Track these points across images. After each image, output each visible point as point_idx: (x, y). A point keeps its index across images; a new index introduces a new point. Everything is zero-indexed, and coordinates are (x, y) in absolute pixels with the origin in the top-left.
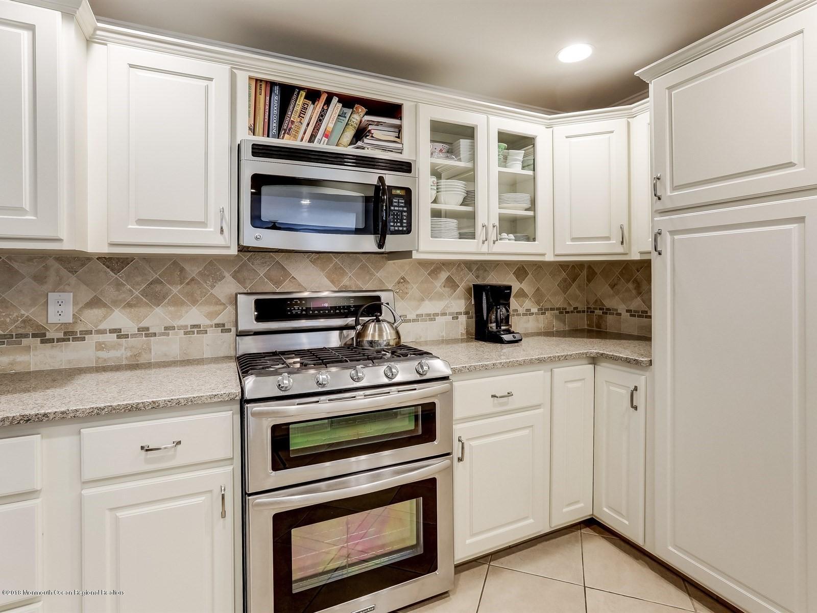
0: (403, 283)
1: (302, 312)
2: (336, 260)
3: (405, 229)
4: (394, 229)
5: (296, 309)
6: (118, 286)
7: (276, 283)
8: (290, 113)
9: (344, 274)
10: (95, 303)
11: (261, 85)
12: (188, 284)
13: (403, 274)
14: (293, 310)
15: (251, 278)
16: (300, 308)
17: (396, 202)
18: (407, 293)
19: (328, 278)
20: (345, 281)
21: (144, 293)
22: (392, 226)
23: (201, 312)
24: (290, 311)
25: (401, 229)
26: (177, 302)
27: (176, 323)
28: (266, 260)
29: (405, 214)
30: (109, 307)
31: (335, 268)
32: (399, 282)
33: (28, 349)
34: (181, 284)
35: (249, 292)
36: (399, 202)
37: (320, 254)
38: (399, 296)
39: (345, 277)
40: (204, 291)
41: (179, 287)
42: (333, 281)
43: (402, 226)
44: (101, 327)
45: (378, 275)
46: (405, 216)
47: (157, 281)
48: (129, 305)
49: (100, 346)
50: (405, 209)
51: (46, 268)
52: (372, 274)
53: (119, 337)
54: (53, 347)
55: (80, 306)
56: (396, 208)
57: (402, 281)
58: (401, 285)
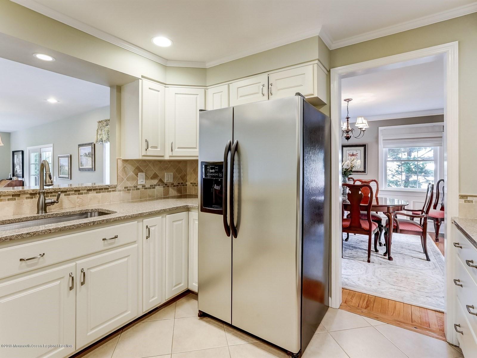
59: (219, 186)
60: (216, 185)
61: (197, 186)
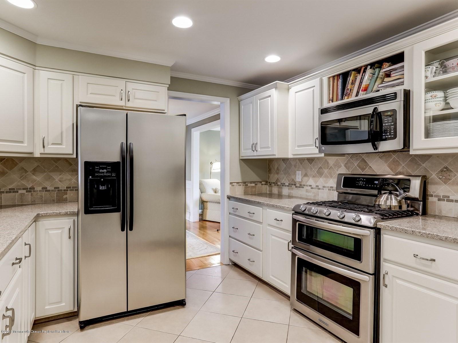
0: (446, 172)
1: (363, 185)
2: (394, 156)
3: (392, 136)
4: (385, 137)
5: (361, 183)
6: (311, 169)
7: (362, 169)
8: (347, 85)
9: (399, 164)
10: (306, 175)
11: (335, 78)
12: (329, 169)
13: (446, 165)
14: (359, 183)
15: (352, 167)
16: (363, 183)
17: (386, 121)
18: (449, 179)
19: (389, 167)
20: (400, 169)
21: (318, 172)
22: (384, 136)
23: (333, 181)
24: (358, 184)
25: (390, 136)
26: (326, 177)
27: (326, 185)
28: (358, 158)
29: (392, 127)
30: (309, 177)
31: (394, 161)
32: (442, 171)
33: (293, 189)
34: (328, 169)
35: (351, 173)
36: (388, 120)
37: (385, 153)
38: (442, 181)
39: (400, 166)
40: (335, 172)
41: (327, 170)
42: (392, 169)
43: (390, 135)
44: (307, 184)
45: (424, 165)
46: (392, 128)
47: (321, 168)
48: (314, 177)
49: (307, 191)
50: (392, 124)
51: (296, 163)
52: (420, 165)
53: (311, 188)
54: (297, 189)
55: (303, 176)
56: (386, 124)
57: (445, 170)
58: (443, 173)
59: (105, 186)
60: (101, 186)
61: (78, 190)
